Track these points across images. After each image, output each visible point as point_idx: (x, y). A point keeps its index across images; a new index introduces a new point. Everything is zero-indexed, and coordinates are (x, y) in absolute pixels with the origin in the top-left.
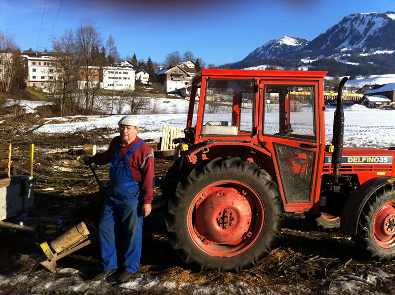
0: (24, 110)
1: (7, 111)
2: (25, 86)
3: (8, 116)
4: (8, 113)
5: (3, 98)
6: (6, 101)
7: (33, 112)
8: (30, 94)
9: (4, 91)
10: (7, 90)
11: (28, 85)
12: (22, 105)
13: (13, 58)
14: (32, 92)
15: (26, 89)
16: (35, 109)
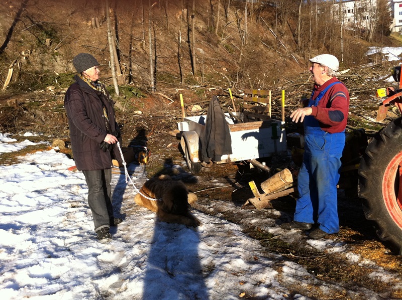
0: (387, 58)
1: (370, 59)
2: (390, 32)
3: (370, 64)
4: (370, 61)
5: (365, 47)
6: (369, 49)
7: (396, 59)
8: (395, 40)
9: (367, 39)
10: (371, 37)
11: (394, 31)
12: (385, 53)
13: (377, 3)
14: (398, 38)
15: (391, 35)
16: (398, 56)
